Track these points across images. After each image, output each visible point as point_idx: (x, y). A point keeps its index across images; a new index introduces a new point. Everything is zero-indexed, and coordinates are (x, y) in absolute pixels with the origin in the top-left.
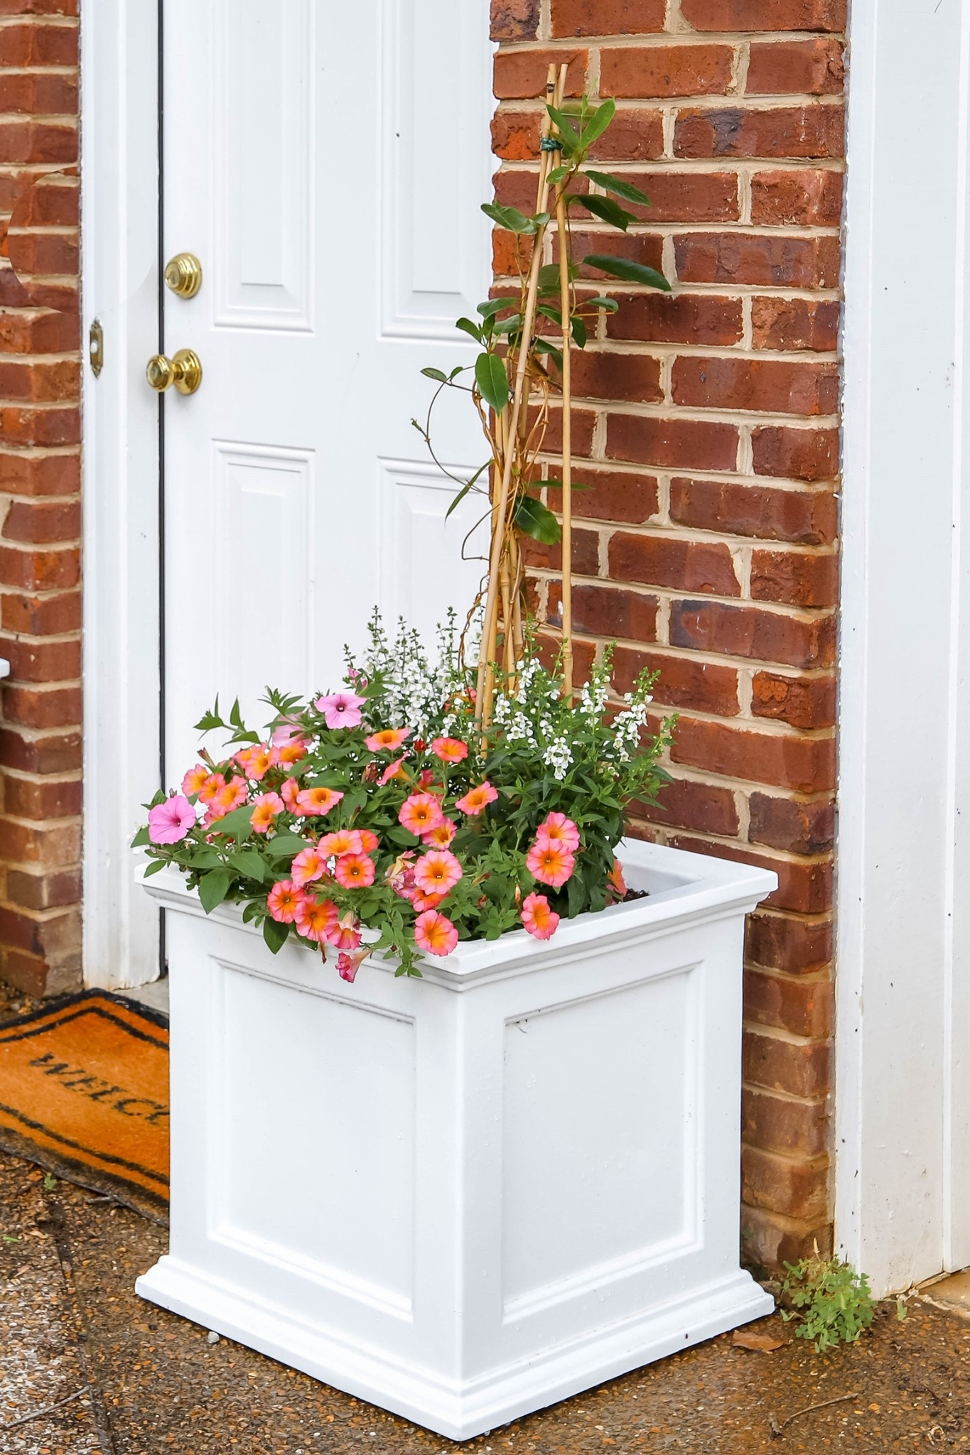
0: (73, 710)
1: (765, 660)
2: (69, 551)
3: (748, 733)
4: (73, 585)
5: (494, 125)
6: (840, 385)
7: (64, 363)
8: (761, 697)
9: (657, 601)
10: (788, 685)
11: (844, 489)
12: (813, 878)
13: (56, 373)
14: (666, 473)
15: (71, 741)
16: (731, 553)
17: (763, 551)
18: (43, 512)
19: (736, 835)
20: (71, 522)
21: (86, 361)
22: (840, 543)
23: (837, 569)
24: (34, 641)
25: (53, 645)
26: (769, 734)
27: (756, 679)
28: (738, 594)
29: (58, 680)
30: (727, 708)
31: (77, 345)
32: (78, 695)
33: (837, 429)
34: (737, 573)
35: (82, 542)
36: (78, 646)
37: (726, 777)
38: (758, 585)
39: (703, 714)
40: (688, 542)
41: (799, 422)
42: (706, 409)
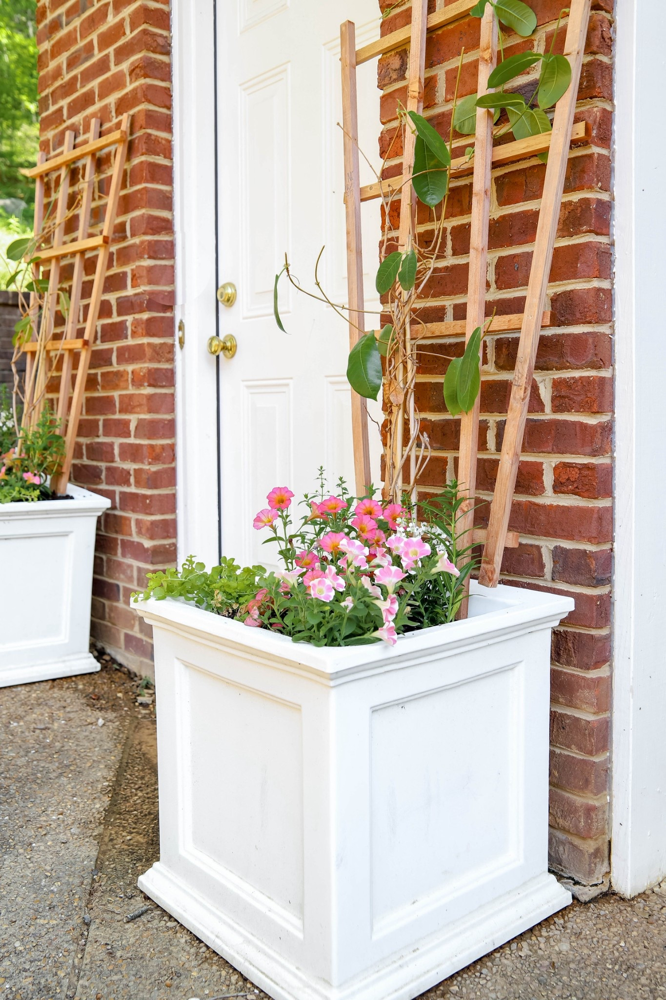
0: (171, 530)
1: (562, 453)
2: (168, 444)
3: (551, 506)
4: (171, 463)
5: (381, 140)
6: (612, 259)
7: (164, 344)
8: (560, 480)
9: (488, 423)
10: (580, 469)
11: (616, 331)
12: (598, 603)
13: (160, 348)
14: (492, 337)
15: (170, 547)
16: (538, 383)
17: (561, 378)
18: (152, 422)
19: (543, 576)
20: (170, 428)
21: (177, 343)
22: (614, 369)
23: (612, 387)
24: (149, 492)
25: (160, 495)
26: (566, 505)
27: (555, 469)
28: (543, 411)
29: (163, 514)
30: (536, 489)
31: (172, 334)
32: (174, 522)
33: (611, 290)
34: (542, 396)
35: (176, 440)
36: (174, 496)
37: (536, 537)
38: (557, 403)
39: (520, 495)
40: (508, 380)
41: (585, 284)
42: (519, 288)
